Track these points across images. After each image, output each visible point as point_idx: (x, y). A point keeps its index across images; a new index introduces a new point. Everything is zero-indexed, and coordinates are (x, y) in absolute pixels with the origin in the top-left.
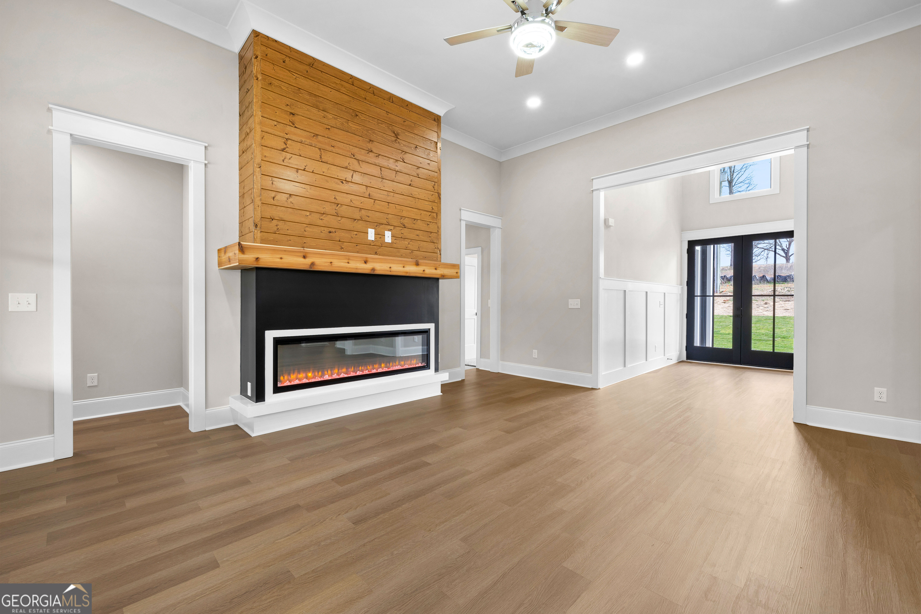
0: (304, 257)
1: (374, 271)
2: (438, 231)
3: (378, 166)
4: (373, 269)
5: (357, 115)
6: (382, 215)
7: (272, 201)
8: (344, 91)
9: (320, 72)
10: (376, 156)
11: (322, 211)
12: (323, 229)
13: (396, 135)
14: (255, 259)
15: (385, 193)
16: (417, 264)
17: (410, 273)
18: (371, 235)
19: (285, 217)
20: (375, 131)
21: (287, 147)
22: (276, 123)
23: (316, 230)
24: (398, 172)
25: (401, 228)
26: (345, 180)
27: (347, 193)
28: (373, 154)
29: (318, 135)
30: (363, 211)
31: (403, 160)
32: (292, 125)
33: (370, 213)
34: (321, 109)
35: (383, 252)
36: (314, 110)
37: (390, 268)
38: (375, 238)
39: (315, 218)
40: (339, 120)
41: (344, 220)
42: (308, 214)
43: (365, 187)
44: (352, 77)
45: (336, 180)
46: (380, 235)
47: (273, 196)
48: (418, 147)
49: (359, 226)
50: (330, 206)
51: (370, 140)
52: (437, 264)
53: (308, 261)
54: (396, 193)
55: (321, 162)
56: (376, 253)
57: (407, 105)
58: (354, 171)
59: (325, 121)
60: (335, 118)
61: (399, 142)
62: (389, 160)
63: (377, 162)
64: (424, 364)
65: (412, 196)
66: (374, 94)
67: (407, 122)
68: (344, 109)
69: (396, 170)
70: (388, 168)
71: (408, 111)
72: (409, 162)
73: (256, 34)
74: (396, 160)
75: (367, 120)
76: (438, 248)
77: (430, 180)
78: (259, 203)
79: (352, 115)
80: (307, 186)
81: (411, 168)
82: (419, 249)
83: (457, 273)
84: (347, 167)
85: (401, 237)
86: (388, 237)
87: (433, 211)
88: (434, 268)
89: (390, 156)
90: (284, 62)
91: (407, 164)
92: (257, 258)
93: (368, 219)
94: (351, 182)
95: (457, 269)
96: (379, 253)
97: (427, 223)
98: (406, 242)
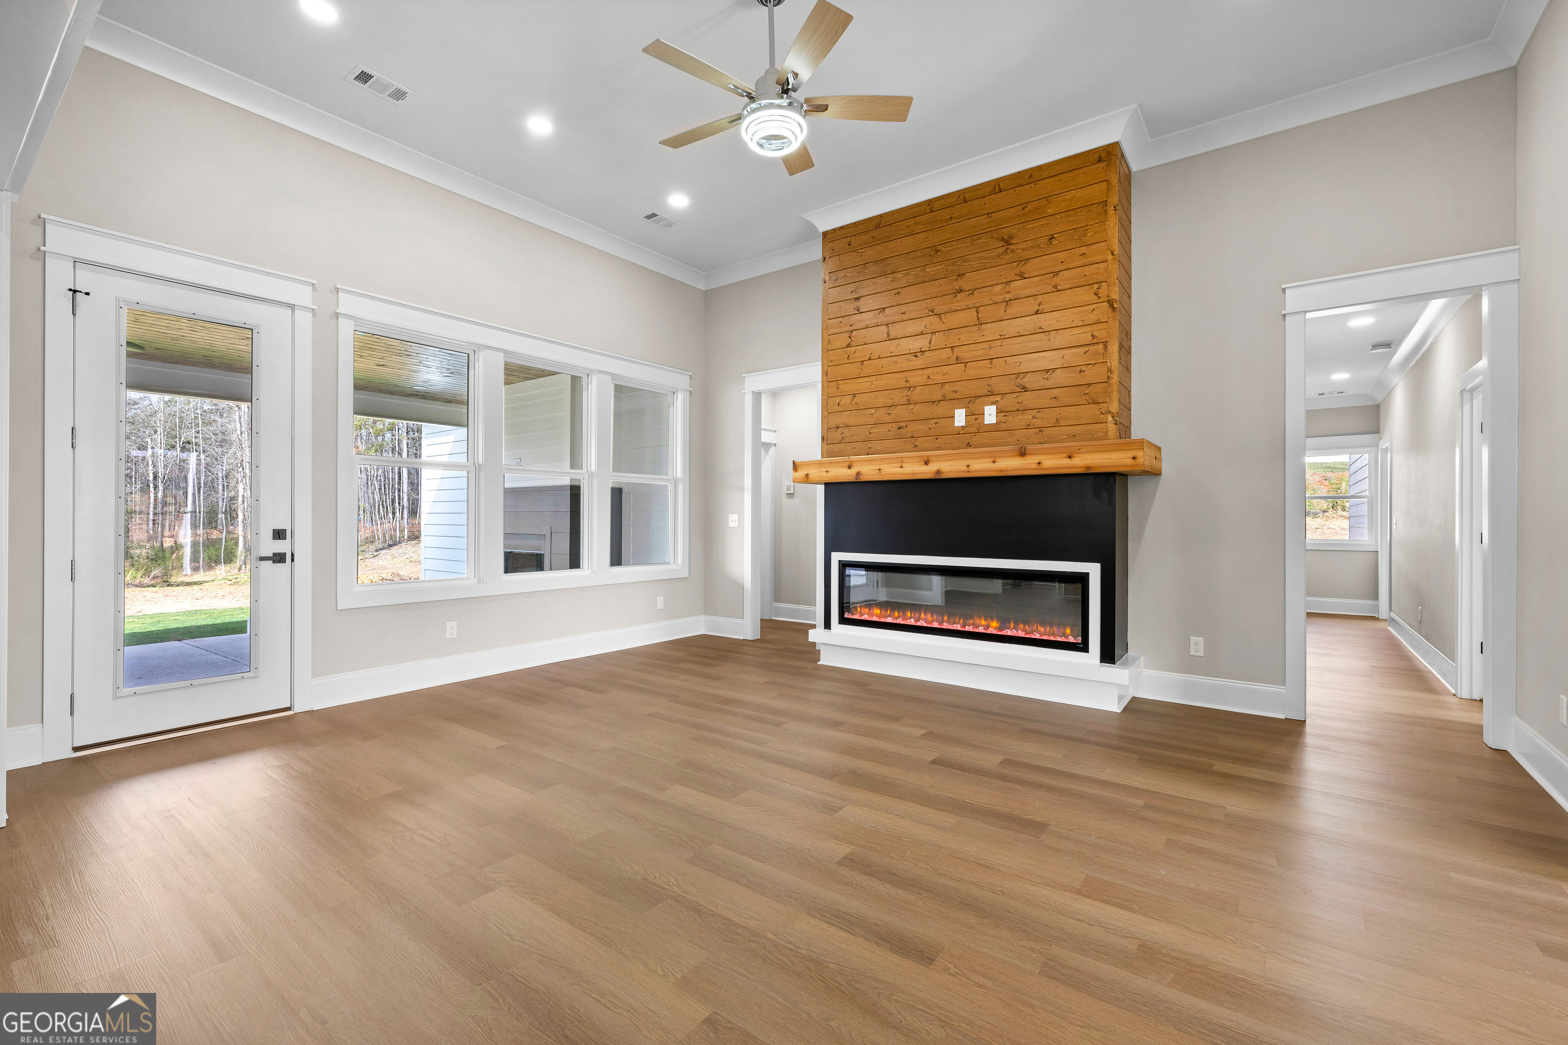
0: (849, 467)
1: (940, 474)
2: (1109, 377)
3: (972, 308)
4: (938, 472)
5: (938, 251)
6: (979, 382)
7: (838, 408)
8: (920, 229)
9: (888, 226)
10: (969, 295)
11: (890, 402)
12: (890, 425)
13: (1007, 241)
14: (805, 475)
15: (985, 345)
16: (1023, 454)
17: (1006, 471)
18: (960, 418)
19: (850, 422)
20: (968, 257)
21: (852, 341)
22: (840, 319)
23: (882, 429)
24: (1012, 300)
25: (1017, 394)
26: (921, 351)
27: (922, 369)
28: (963, 294)
29: (885, 308)
30: (947, 387)
31: (1021, 276)
32: (857, 312)
33: (957, 387)
34: (890, 273)
35: (981, 441)
36: (881, 280)
37: (968, 466)
38: (967, 422)
39: (881, 414)
40: (913, 273)
41: (918, 407)
42: (873, 411)
43: (950, 349)
44: (929, 202)
45: (908, 356)
46: (975, 415)
47: (838, 402)
48: (1055, 236)
49: (940, 409)
50: (900, 393)
52: (1072, 446)
53: (854, 471)
54: (1008, 338)
55: (889, 340)
56: (969, 445)
57: (1031, 176)
58: (933, 333)
59: (894, 285)
60: (906, 274)
61: (1012, 250)
62: (992, 290)
63: (970, 303)
64: (1079, 640)
65: (1042, 330)
66: (965, 201)
67: (1030, 206)
68: (918, 253)
69: (1007, 299)
70: (991, 302)
71: (1033, 185)
72: (1035, 274)
73: (825, 234)
74: (1007, 283)
75: (954, 247)
76: (1110, 412)
77: (1085, 283)
78: (826, 414)
79: (930, 255)
80: (873, 378)
81: (1040, 280)
82: (1057, 424)
83: (1134, 458)
84: (923, 332)
85: (1018, 410)
86: (990, 415)
87: (1095, 341)
88: (1066, 455)
89: (994, 283)
90: (849, 245)
91: (1030, 279)
92: (807, 475)
93: (956, 396)
94: (929, 350)
95: (1136, 449)
96: (973, 444)
97: (1079, 369)
98: (1028, 416)
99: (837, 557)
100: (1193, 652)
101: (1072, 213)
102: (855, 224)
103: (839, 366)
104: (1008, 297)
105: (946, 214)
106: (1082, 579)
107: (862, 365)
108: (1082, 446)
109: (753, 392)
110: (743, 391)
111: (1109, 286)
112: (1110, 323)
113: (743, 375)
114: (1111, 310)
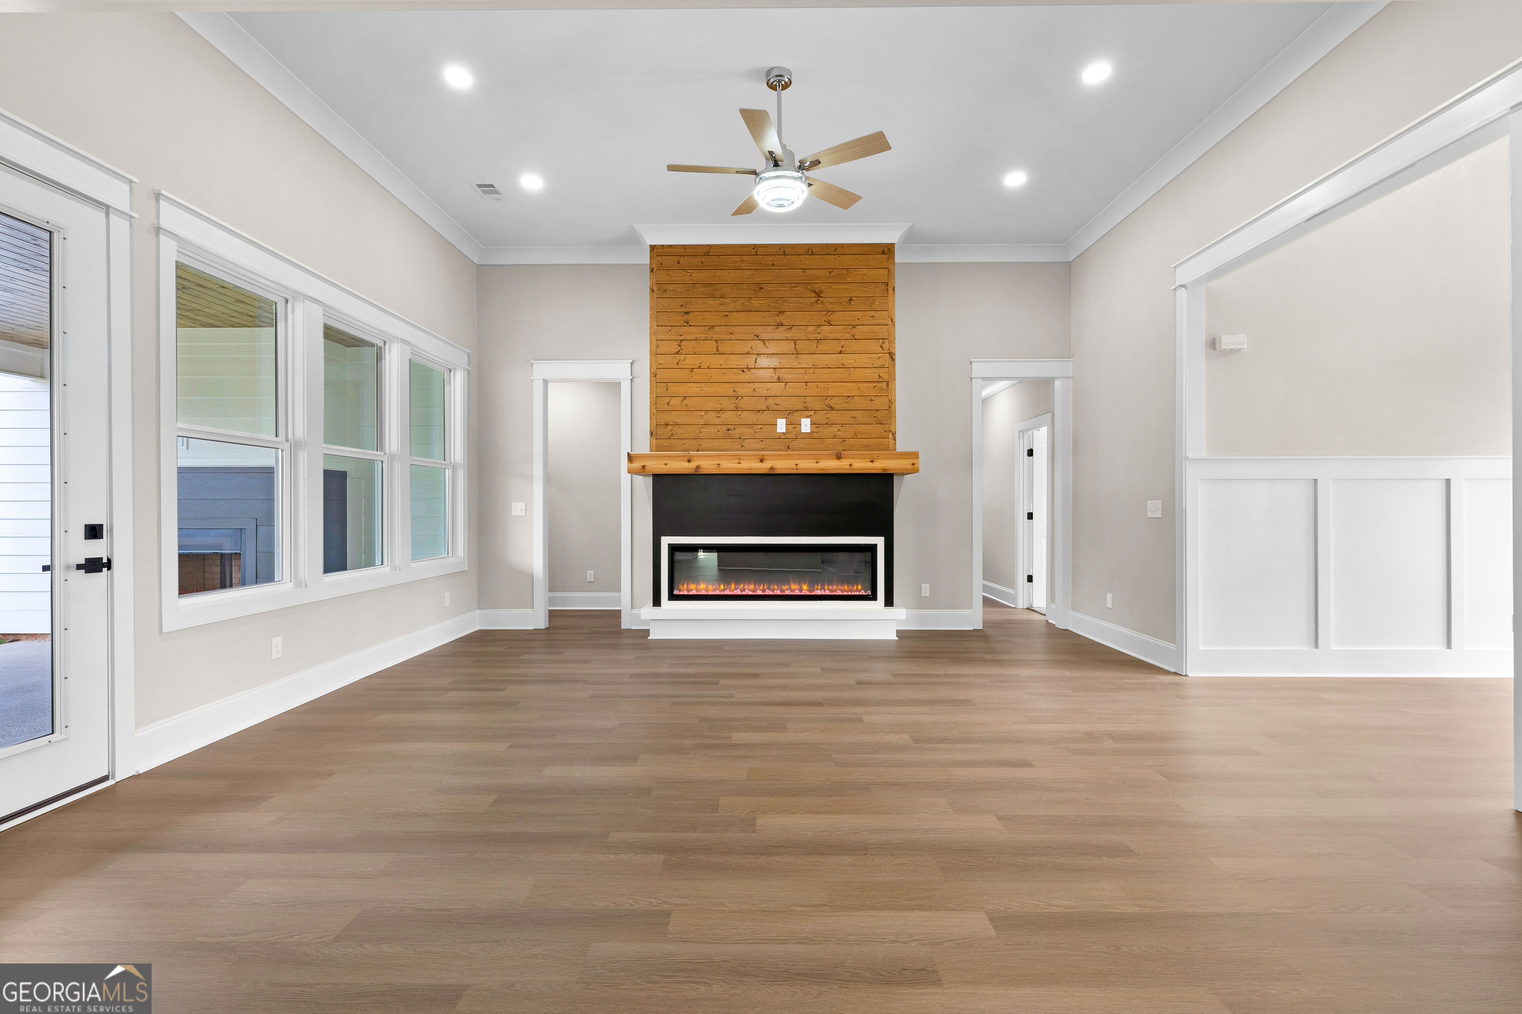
0: (689, 461)
1: (773, 470)
2: (890, 406)
3: (791, 340)
4: (772, 468)
5: (762, 288)
6: (796, 399)
7: (667, 408)
8: (746, 266)
9: (717, 257)
10: (788, 329)
11: (719, 407)
12: (720, 427)
13: (818, 294)
14: (641, 467)
15: (802, 371)
16: (839, 457)
17: (826, 470)
18: (781, 426)
19: (680, 421)
20: (787, 299)
21: (681, 349)
22: (670, 328)
23: (713, 429)
24: (822, 340)
25: (826, 412)
26: (747, 368)
27: (749, 383)
28: (783, 328)
29: (714, 326)
30: (770, 400)
31: (829, 323)
32: (686, 325)
33: (779, 401)
34: (718, 297)
35: (801, 446)
36: (710, 301)
37: (796, 465)
38: (787, 429)
39: (711, 417)
40: (740, 301)
41: (745, 413)
42: (703, 413)
43: (773, 369)
44: (755, 246)
45: (736, 370)
46: (794, 425)
47: (667, 401)
48: (853, 298)
49: (765, 417)
50: (728, 400)
51: (780, 312)
52: (874, 454)
53: (693, 465)
54: (819, 368)
55: (718, 354)
56: (789, 448)
57: (835, 249)
58: (758, 354)
59: (722, 308)
60: (734, 301)
61: (822, 302)
62: (807, 329)
63: (789, 335)
64: (869, 593)
65: (844, 366)
66: (785, 254)
67: (835, 272)
68: (745, 286)
69: (818, 338)
70: (806, 338)
71: (837, 256)
72: (839, 323)
73: (653, 248)
74: (818, 326)
75: (776, 289)
76: (890, 431)
77: (874, 338)
78: (654, 411)
79: (755, 290)
80: (703, 385)
81: (843, 329)
82: (855, 436)
83: (913, 464)
84: (749, 352)
85: (827, 424)
86: (806, 425)
87: (881, 380)
88: (869, 460)
89: (808, 324)
90: (678, 263)
91: (835, 327)
92: (644, 466)
93: (777, 408)
94: (755, 368)
95: (914, 458)
96: (792, 447)
97: (870, 398)
98: (834, 429)
99: (666, 541)
100: (923, 595)
101: (864, 285)
102: (685, 247)
103: (668, 370)
104: (819, 336)
105: (769, 260)
106: (873, 548)
107: (692, 372)
108: (880, 454)
109: (544, 379)
110: (532, 378)
111: (889, 343)
112: (890, 369)
113: (532, 362)
114: (891, 360)
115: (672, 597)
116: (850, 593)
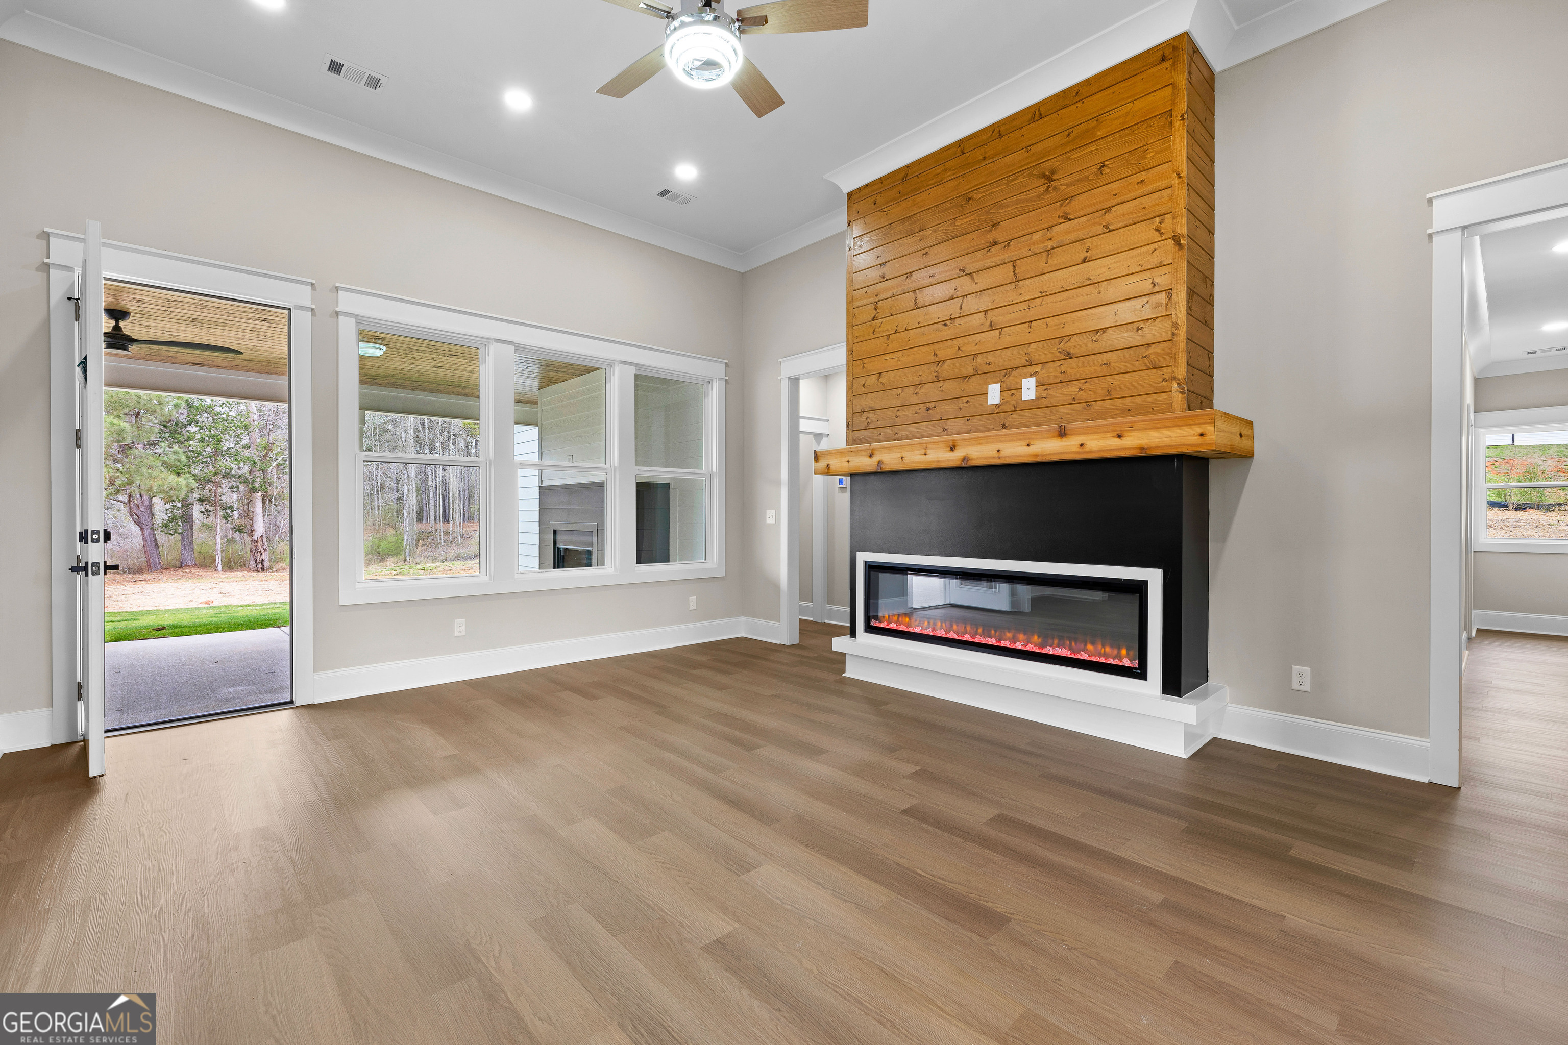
0: (871, 456)
1: (967, 461)
2: (1173, 334)
3: (1008, 262)
4: (965, 459)
5: (970, 199)
6: (1015, 351)
7: (863, 390)
8: (950, 176)
10: (1005, 247)
11: (917, 380)
12: (918, 407)
13: (1049, 178)
14: (826, 466)
15: (1023, 306)
16: (1062, 433)
17: (1043, 455)
18: (994, 394)
19: (875, 405)
20: (1004, 201)
21: (878, 313)
22: (865, 289)
23: (910, 411)
24: (1055, 248)
25: (1061, 362)
26: (951, 319)
27: (952, 339)
28: (998, 247)
29: (912, 272)
30: (980, 359)
31: (1065, 218)
32: (883, 280)
33: (991, 358)
34: (917, 231)
35: (1019, 421)
36: (908, 240)
37: (998, 451)
38: (1002, 399)
39: (908, 395)
40: (942, 228)
41: (947, 384)
42: (900, 391)
43: (983, 313)
44: (960, 143)
45: (936, 325)
46: (1011, 390)
47: (863, 382)
48: (1107, 163)
49: (972, 385)
50: (928, 369)
51: (993, 226)
52: (1123, 423)
53: (875, 459)
54: (1050, 295)
55: (917, 308)
56: (1004, 426)
57: (1077, 93)
58: (964, 296)
59: (922, 245)
60: (935, 231)
61: (1055, 188)
62: (1031, 239)
63: (1005, 257)
64: (1136, 664)
65: (1090, 282)
66: (1000, 135)
67: (1076, 131)
68: (948, 205)
69: (1049, 248)
70: (1030, 253)
71: (1079, 104)
72: (1082, 213)
73: (850, 195)
74: (1049, 228)
75: (988, 192)
76: (1174, 378)
77: (1144, 218)
78: (851, 396)
79: (961, 206)
80: (899, 354)
81: (1088, 221)
82: (1109, 396)
83: (1202, 435)
84: (953, 296)
85: (1061, 382)
86: (1029, 389)
87: (1156, 289)
88: (1114, 434)
89: (1033, 230)
90: (875, 204)
91: (1076, 221)
92: (828, 465)
93: (989, 369)
94: (960, 317)
95: (1204, 423)
96: (1009, 425)
97: (1136, 326)
98: (1073, 388)
99: (863, 557)
100: (1295, 686)
101: (1127, 131)
102: (881, 180)
103: (864, 343)
104: (1050, 244)
105: (979, 154)
106: (1140, 588)
107: (888, 339)
108: (1135, 422)
109: (789, 378)
110: (779, 378)
111: (1174, 218)
112: (1175, 265)
113: (779, 360)
114: (1177, 248)
115: (869, 629)
116: (1103, 660)
